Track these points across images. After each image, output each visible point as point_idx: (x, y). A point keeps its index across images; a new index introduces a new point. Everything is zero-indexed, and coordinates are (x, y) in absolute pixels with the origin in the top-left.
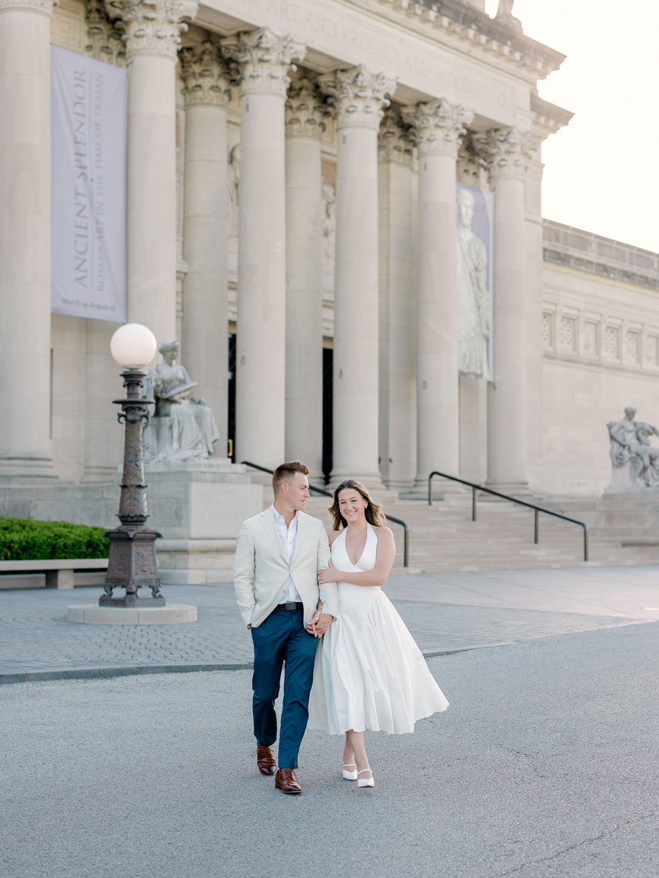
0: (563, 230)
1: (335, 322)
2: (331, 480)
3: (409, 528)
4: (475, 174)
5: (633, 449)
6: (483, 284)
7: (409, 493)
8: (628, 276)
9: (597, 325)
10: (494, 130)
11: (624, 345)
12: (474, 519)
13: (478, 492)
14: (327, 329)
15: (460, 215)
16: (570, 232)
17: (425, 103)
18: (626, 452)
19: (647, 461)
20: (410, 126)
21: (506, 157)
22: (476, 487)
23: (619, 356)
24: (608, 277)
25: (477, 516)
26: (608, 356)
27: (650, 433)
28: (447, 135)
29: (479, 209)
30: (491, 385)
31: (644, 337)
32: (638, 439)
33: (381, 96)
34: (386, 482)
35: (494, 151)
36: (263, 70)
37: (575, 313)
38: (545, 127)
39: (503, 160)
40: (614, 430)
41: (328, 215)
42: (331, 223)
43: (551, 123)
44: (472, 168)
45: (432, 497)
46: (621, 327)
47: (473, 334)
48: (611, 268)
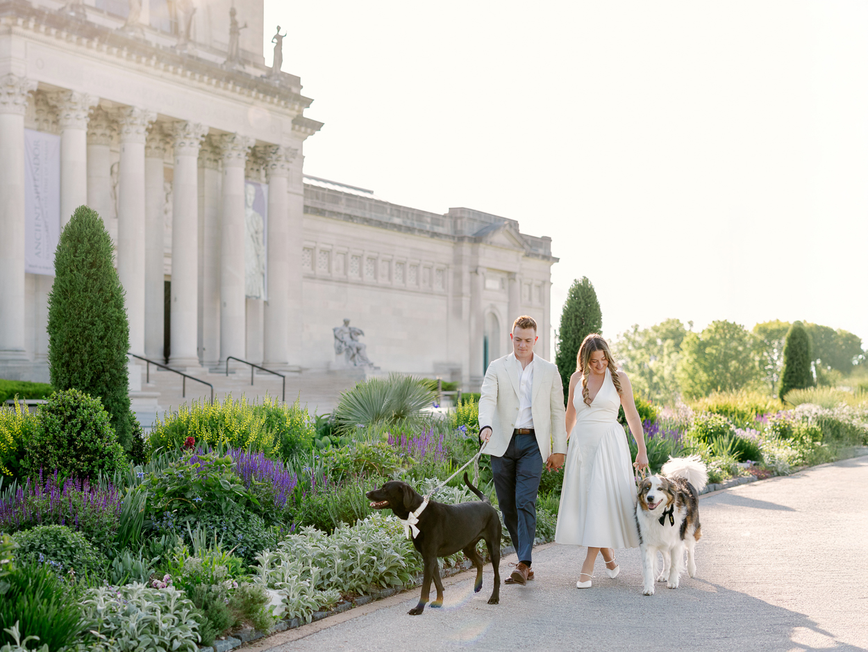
0: (321, 191)
1: (172, 265)
2: (170, 361)
3: (214, 388)
4: (258, 170)
5: (348, 344)
6: (261, 241)
7: (215, 369)
8: (367, 221)
9: (345, 254)
10: (268, 146)
11: (365, 268)
12: (252, 384)
13: (255, 369)
14: (166, 270)
15: (246, 200)
16: (326, 192)
17: (226, 135)
18: (343, 346)
19: (355, 351)
20: (217, 147)
21: (276, 163)
22: (253, 366)
23: (361, 275)
24: (353, 222)
25: (254, 382)
26: (353, 275)
27: (358, 334)
28: (239, 155)
29: (259, 195)
30: (266, 303)
31: (380, 261)
32: (351, 337)
33: (199, 137)
34: (201, 362)
35: (269, 159)
36: (133, 129)
37: (329, 247)
38: (305, 132)
39: (274, 165)
40: (337, 332)
41: (167, 201)
42: (170, 206)
43: (309, 130)
44: (256, 167)
45: (229, 371)
46: (362, 255)
47: (254, 273)
48: (355, 216)
